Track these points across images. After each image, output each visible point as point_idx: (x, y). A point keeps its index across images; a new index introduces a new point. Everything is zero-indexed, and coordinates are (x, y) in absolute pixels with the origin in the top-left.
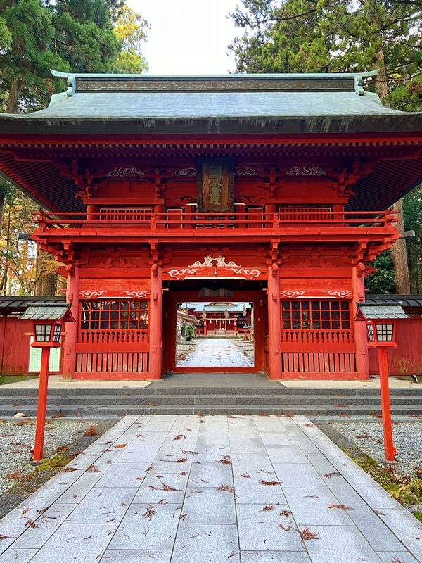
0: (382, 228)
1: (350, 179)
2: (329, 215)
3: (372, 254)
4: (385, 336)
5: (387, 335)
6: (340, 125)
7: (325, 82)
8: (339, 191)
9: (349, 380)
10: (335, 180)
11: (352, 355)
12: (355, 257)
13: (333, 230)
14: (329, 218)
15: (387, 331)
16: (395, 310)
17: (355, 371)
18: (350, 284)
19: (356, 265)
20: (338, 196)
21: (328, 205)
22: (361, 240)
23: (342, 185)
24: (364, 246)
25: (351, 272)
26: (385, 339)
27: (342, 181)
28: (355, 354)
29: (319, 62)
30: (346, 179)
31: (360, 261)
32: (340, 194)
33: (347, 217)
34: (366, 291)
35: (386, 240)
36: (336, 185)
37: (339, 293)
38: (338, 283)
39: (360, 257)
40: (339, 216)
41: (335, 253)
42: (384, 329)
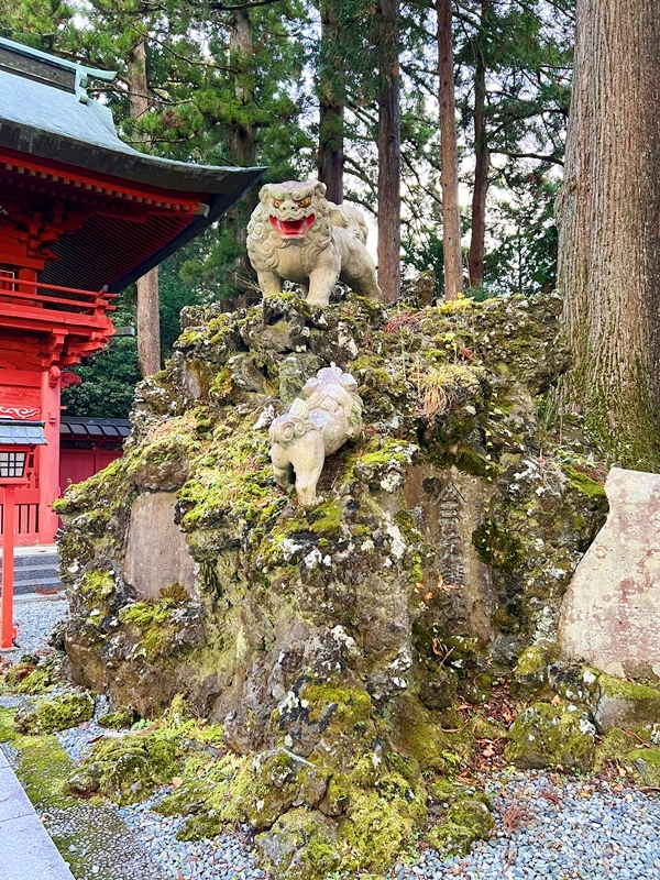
0: (89, 317)
1: (48, 232)
2: (11, 284)
3: (73, 354)
4: (12, 470)
5: (15, 467)
6: (18, 137)
7: (26, 62)
8: (28, 247)
9: (25, 546)
10: (23, 228)
11: (33, 508)
12: (48, 356)
13: (9, 309)
14: (11, 289)
15: (15, 462)
16: (32, 432)
17: (37, 531)
18: (38, 398)
19: (48, 369)
20: (28, 256)
21: (10, 267)
22: (55, 331)
23: (35, 238)
24: (60, 341)
25: (40, 379)
26: (12, 474)
27: (34, 231)
28: (37, 505)
29: (32, 25)
30: (41, 230)
31: (54, 363)
32: (31, 253)
33: (41, 291)
34: (62, 410)
35: (94, 335)
36: (24, 236)
37: (17, 411)
38: (17, 395)
39: (55, 358)
40: (29, 289)
41: (15, 346)
42: (12, 459)
